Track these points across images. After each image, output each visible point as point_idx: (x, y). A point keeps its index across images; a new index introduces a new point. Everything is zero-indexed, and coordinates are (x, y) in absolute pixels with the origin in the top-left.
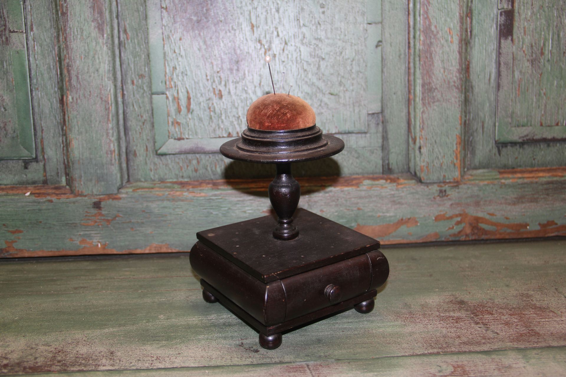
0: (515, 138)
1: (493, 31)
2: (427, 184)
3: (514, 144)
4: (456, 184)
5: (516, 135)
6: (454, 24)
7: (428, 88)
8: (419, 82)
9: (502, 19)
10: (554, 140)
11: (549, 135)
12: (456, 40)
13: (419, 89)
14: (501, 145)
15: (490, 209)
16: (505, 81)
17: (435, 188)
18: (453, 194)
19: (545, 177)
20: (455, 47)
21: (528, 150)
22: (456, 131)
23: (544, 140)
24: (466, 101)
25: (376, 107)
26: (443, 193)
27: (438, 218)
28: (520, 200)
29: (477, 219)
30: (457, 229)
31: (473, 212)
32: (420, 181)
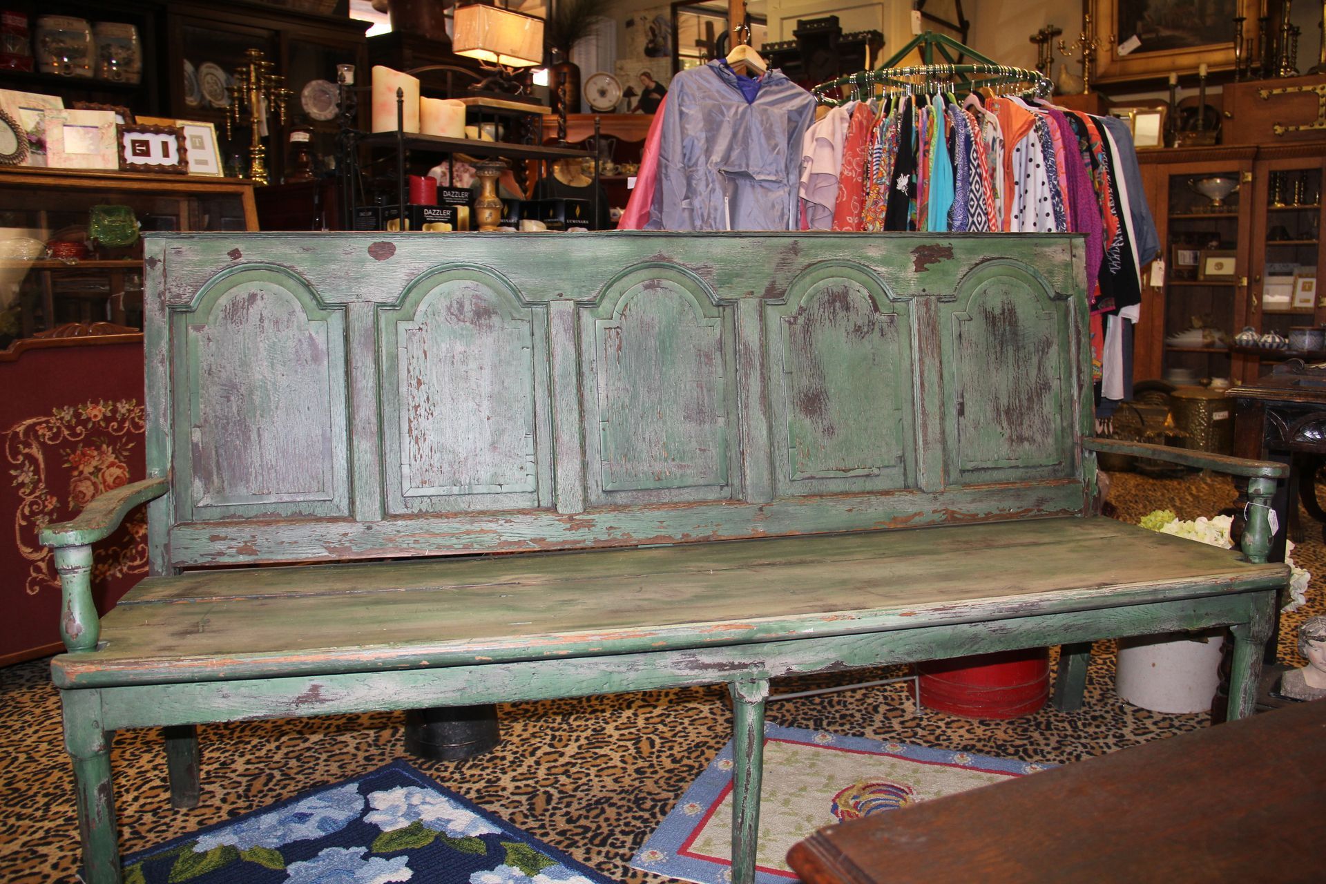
0: (969, 468)
1: (955, 412)
2: (928, 494)
3: (968, 471)
4: (942, 493)
5: (970, 466)
6: (937, 409)
7: (925, 442)
8: (921, 439)
9: (958, 407)
10: (988, 468)
11: (985, 466)
12: (938, 417)
13: (921, 443)
14: (963, 472)
15: (960, 506)
16: (962, 438)
17: (931, 495)
18: (941, 498)
19: (985, 488)
20: (938, 421)
21: (976, 474)
22: (941, 465)
23: (983, 469)
24: (944, 449)
25: (900, 453)
26: (936, 498)
27: (934, 512)
28: (973, 501)
29: (953, 512)
30: (944, 517)
31: (951, 508)
32: (923, 492)
